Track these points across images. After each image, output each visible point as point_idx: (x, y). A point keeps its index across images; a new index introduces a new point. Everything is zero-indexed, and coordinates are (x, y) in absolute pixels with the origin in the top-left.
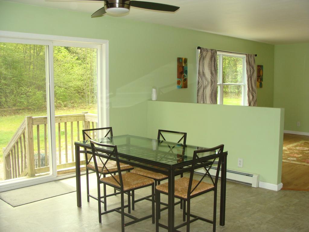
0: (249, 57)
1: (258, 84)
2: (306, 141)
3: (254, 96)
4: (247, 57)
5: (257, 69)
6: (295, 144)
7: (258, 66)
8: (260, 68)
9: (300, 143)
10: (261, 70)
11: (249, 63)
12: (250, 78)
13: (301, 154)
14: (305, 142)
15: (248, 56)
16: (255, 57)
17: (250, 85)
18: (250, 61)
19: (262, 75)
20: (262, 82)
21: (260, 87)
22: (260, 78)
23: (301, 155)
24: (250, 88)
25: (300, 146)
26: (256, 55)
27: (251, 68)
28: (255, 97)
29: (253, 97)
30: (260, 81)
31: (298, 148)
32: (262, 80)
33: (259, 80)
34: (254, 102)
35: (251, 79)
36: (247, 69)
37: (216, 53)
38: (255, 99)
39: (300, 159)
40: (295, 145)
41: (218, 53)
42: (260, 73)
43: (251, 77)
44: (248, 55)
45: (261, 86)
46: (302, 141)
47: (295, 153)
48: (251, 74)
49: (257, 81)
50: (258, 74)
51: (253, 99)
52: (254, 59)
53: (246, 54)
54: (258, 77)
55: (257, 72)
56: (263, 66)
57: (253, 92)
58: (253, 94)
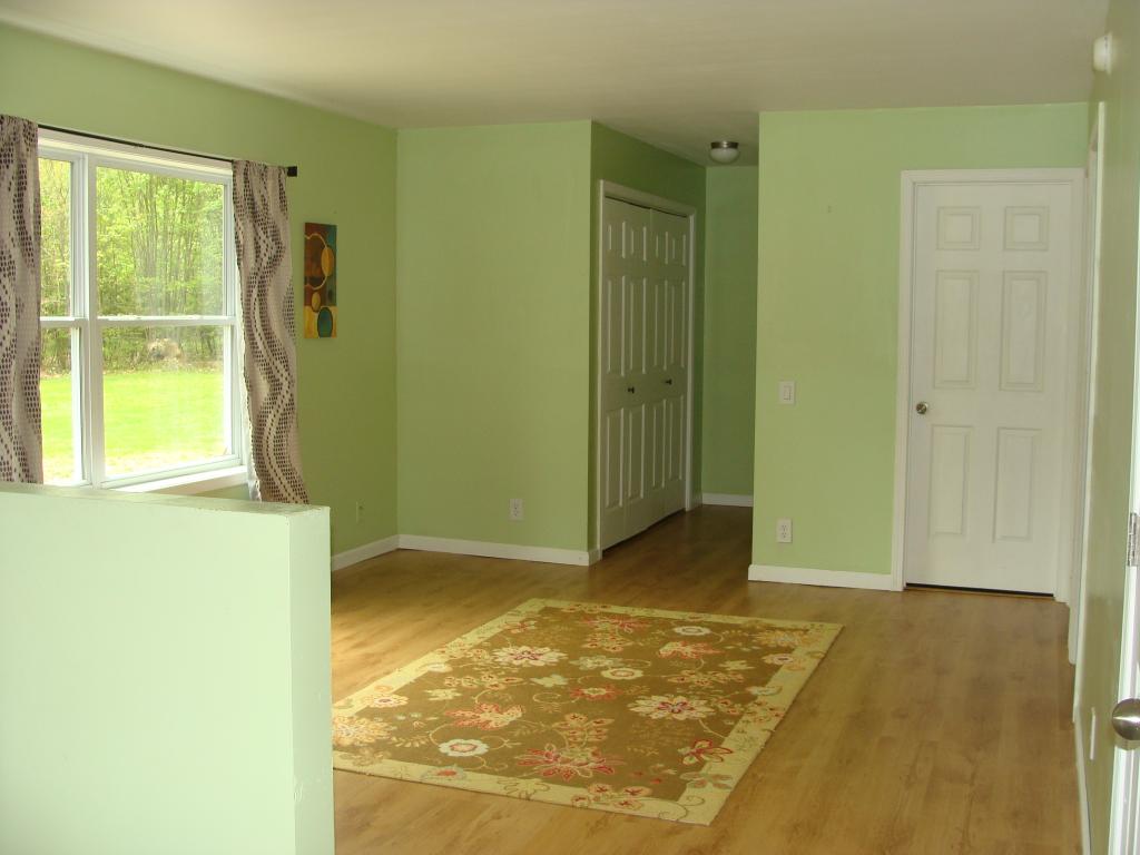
0: (254, 178)
1: (306, 317)
2: (551, 603)
3: (282, 380)
4: (241, 178)
5: (306, 241)
6: (494, 627)
7: (310, 228)
8: (319, 238)
9: (516, 620)
10: (326, 249)
11: (249, 207)
12: (256, 287)
13: (516, 702)
14: (547, 611)
15: (245, 172)
16: (289, 181)
17: (259, 326)
18: (257, 198)
19: (333, 276)
20: (331, 308)
21: (320, 335)
22: (319, 287)
23: (515, 714)
24: (258, 339)
25: (517, 642)
26: (292, 172)
27: (261, 233)
28: (285, 387)
29: (275, 386)
30: (323, 302)
31: (504, 655)
32: (329, 296)
33: (316, 298)
34: (278, 416)
35: (262, 294)
36: (237, 242)
37: (31, 138)
38: (288, 397)
39: (507, 744)
40: (489, 635)
41: (45, 141)
42: (319, 266)
43: (262, 285)
44: (242, 167)
45: (325, 326)
46: (531, 602)
47: (484, 699)
48: (261, 269)
49: (305, 305)
50: (307, 268)
51: (274, 396)
52: (282, 192)
53: (232, 161)
54: (308, 285)
55: (306, 258)
56: (335, 227)
57: (273, 359)
58: (275, 372)
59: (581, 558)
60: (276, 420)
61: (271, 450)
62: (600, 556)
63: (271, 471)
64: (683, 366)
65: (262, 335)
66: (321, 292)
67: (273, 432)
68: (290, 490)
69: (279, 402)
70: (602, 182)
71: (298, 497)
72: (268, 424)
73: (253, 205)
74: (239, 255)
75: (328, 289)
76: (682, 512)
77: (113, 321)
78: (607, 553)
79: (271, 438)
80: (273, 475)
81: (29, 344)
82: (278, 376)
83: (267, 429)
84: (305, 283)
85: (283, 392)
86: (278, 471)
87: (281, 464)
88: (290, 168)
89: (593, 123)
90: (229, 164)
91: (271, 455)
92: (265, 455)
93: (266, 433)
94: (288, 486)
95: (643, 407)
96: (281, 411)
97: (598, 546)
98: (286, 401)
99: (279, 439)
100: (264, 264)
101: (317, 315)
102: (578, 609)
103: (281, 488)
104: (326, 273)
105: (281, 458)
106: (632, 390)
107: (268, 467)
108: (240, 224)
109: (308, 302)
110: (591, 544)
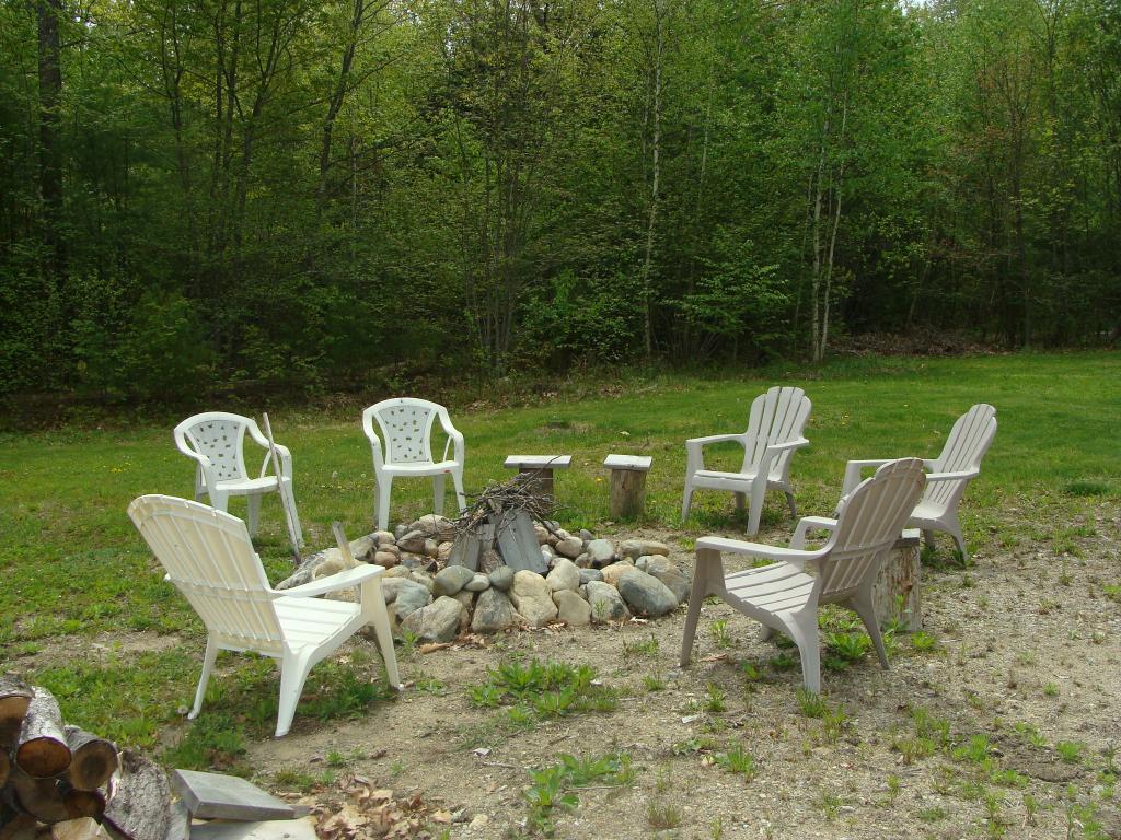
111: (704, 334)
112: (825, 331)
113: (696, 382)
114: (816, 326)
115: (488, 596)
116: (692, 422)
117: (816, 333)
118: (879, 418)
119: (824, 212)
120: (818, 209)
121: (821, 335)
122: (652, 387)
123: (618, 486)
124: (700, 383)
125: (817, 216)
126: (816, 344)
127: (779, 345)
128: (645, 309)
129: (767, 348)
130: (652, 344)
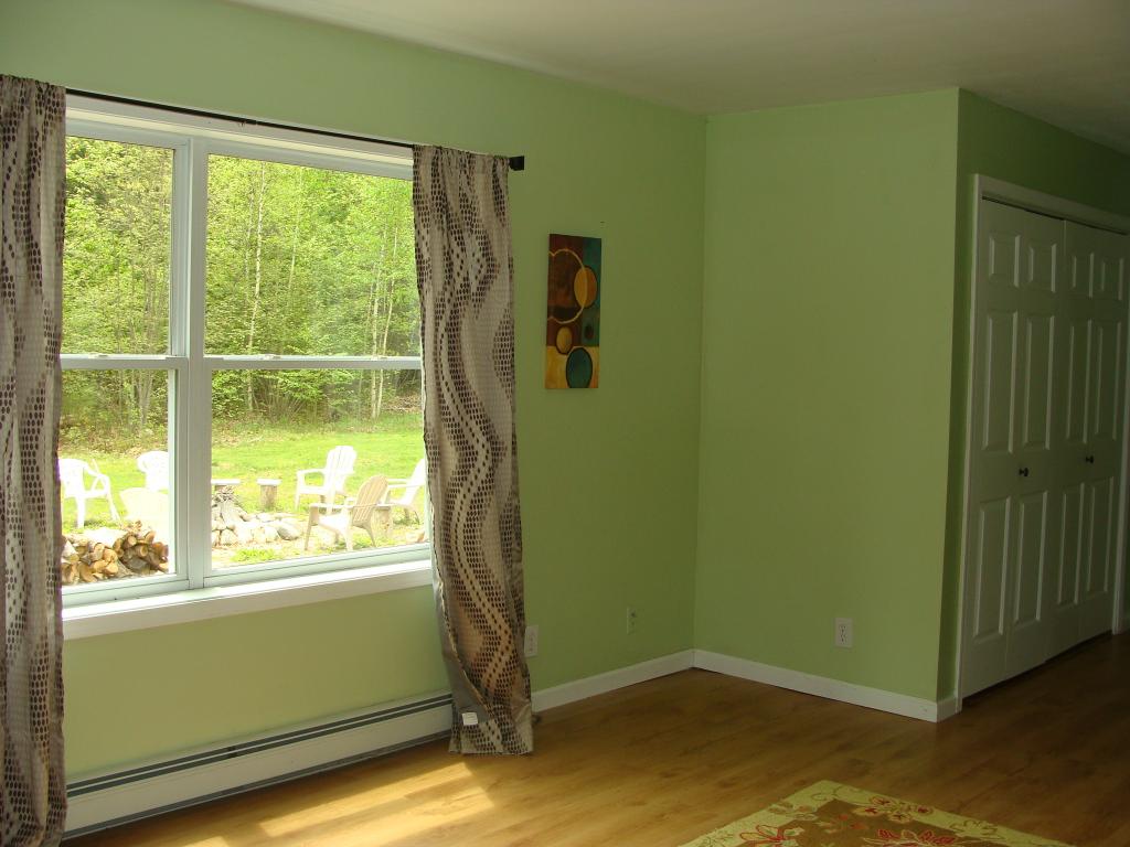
0: (449, 170)
1: (554, 361)
3: (478, 447)
4: (426, 172)
5: (550, 257)
7: (556, 241)
8: (573, 253)
9: (776, 824)
10: (583, 270)
11: (437, 209)
12: (444, 319)
14: (832, 808)
16: (511, 176)
17: (446, 372)
18: (454, 198)
19: (594, 306)
20: (591, 350)
21: (570, 386)
22: (570, 321)
24: (444, 389)
26: (517, 163)
28: (481, 457)
29: (468, 455)
30: (576, 339)
32: (586, 332)
33: (563, 336)
34: (470, 496)
35: (454, 328)
36: (419, 257)
37: (55, 107)
38: (485, 470)
42: (570, 290)
43: (455, 316)
44: (428, 157)
45: (579, 372)
48: (455, 293)
49: (548, 344)
50: (551, 294)
51: (464, 470)
52: (497, 190)
53: (412, 146)
54: (552, 317)
55: (550, 282)
56: (598, 242)
57: (467, 418)
58: (468, 436)
59: (926, 710)
60: (467, 502)
61: (460, 542)
62: (958, 708)
63: (461, 571)
64: (1114, 437)
65: (451, 384)
66: (573, 329)
67: (463, 520)
68: (485, 599)
69: (471, 477)
70: (977, 177)
71: (496, 609)
72: (457, 508)
73: (444, 207)
74: (420, 274)
75: (584, 325)
76: (1106, 636)
77: (227, 361)
78: (970, 702)
79: (461, 526)
80: (463, 577)
81: (28, 392)
82: (472, 442)
83: (455, 513)
84: (548, 316)
85: (479, 464)
86: (470, 571)
87: (474, 563)
88: (512, 159)
89: (960, 89)
90: (410, 149)
91: (461, 547)
92: (453, 548)
93: (455, 519)
94: (482, 594)
95: (1045, 494)
96: (474, 490)
97: (956, 693)
98: (482, 476)
99: (470, 527)
100: (458, 287)
101: (565, 358)
102: (881, 810)
103: (473, 595)
104: (582, 301)
105: (473, 554)
106: (1025, 472)
107: (458, 565)
108: (423, 232)
109: (551, 339)
110: (943, 689)
111: (291, 398)
112: (381, 395)
113: (288, 435)
114: (374, 392)
115: (226, 532)
116: (292, 463)
117: (374, 397)
118: (403, 460)
119: (380, 310)
120: (376, 308)
121: (377, 399)
122: (258, 438)
123: (264, 494)
124: (291, 435)
125: (375, 313)
126: (373, 405)
127: (347, 407)
128: (249, 379)
129: (338, 409)
130: (254, 405)
